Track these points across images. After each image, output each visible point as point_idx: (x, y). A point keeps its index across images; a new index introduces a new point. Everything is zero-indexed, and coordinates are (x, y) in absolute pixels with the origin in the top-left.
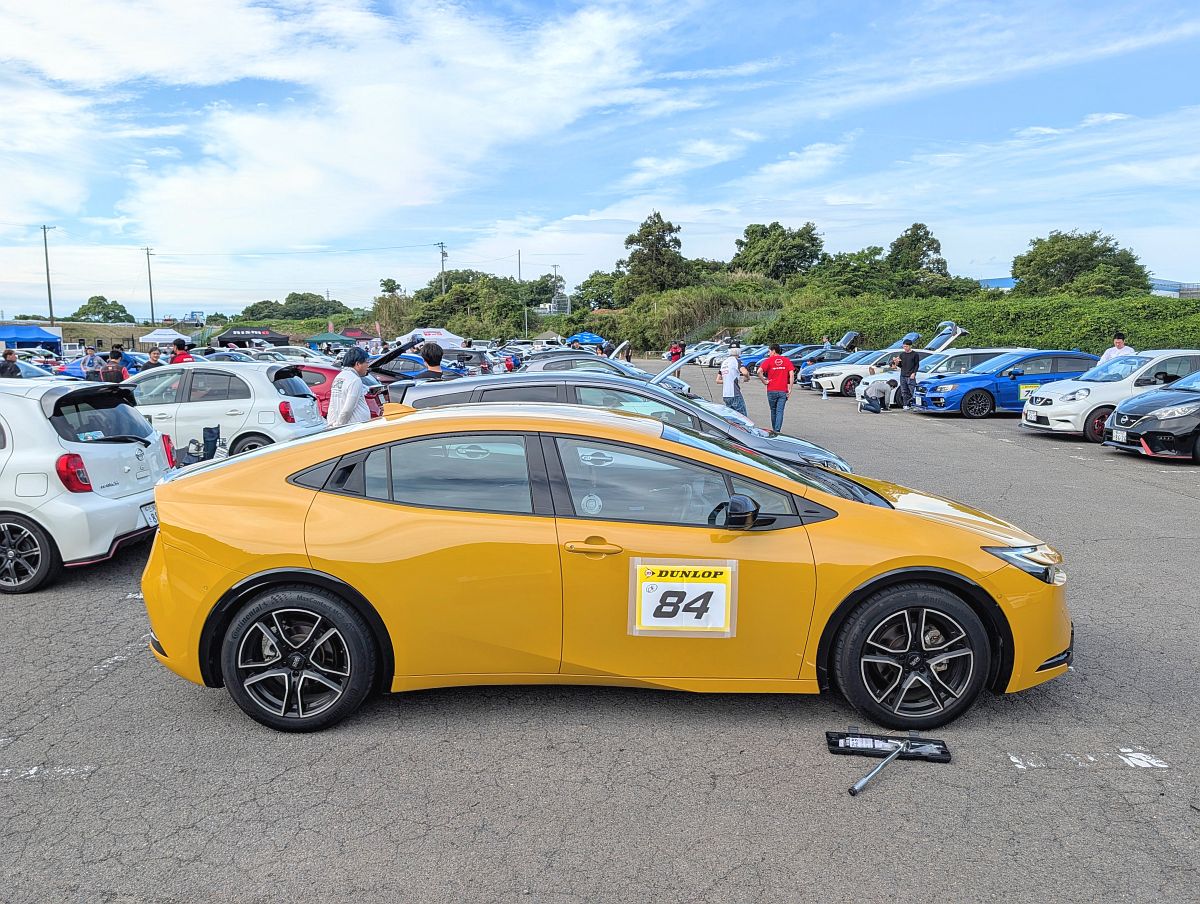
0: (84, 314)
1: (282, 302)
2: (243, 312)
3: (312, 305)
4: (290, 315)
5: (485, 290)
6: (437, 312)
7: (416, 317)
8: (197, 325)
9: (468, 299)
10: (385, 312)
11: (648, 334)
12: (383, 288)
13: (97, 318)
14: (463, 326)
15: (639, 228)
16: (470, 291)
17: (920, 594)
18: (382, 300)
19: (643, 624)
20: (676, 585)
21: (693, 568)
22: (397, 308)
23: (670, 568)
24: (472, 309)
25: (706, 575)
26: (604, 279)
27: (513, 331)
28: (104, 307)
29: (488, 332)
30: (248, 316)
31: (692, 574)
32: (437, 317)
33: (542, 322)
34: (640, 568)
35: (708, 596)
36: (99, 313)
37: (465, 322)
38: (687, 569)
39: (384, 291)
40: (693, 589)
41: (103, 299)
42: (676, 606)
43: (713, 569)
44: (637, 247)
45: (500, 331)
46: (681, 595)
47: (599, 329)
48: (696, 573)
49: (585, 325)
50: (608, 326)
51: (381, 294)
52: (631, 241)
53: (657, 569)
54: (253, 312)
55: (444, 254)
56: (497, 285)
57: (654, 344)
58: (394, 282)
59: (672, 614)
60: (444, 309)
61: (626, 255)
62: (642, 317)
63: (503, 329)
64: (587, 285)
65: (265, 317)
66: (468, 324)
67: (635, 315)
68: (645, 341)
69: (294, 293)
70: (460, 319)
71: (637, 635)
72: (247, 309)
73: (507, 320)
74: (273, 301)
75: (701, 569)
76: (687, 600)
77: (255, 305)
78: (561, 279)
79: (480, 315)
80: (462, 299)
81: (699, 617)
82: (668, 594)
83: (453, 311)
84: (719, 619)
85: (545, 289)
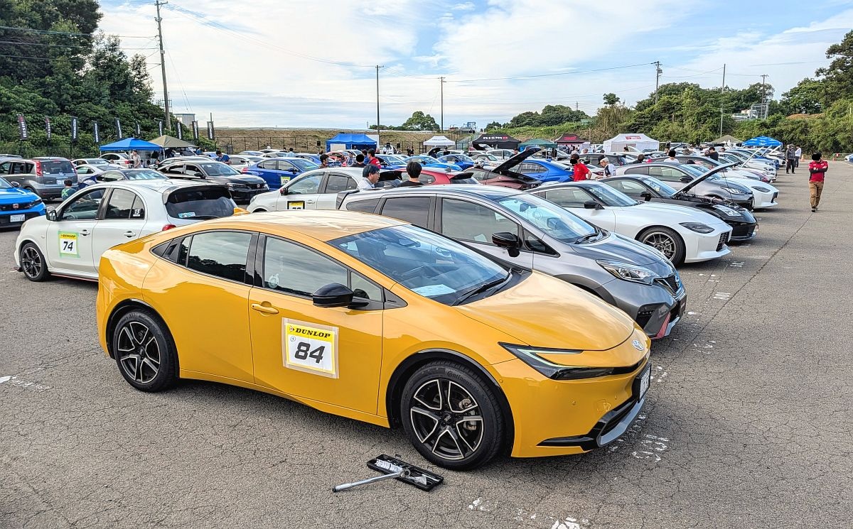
0: (410, 124)
1: (540, 113)
2: (511, 121)
3: (561, 115)
4: (544, 122)
5: (688, 100)
6: (646, 120)
7: (629, 124)
8: (470, 132)
9: (674, 108)
10: (605, 121)
11: (839, 137)
12: (605, 101)
13: (417, 127)
14: (666, 131)
15: (843, 38)
16: (676, 101)
17: (447, 370)
18: (604, 110)
19: (290, 361)
20: (306, 339)
21: (314, 330)
22: (615, 116)
23: (302, 328)
24: (677, 116)
25: (321, 335)
26: (812, 86)
27: (709, 134)
28: (422, 119)
29: (687, 136)
30: (514, 123)
31: (313, 333)
32: (646, 123)
33: (739, 126)
34: (287, 324)
35: (322, 349)
36: (419, 123)
37: (668, 127)
38: (311, 329)
39: (605, 103)
40: (315, 343)
41: (421, 113)
42: (306, 352)
43: (325, 332)
44: (840, 56)
45: (697, 135)
46: (308, 346)
47: (790, 133)
48: (315, 333)
49: (777, 129)
50: (800, 129)
51: (604, 106)
52: (833, 50)
53: (296, 327)
54: (518, 121)
55: (659, 71)
56: (699, 95)
57: (845, 147)
58: (615, 96)
59: (304, 358)
60: (652, 117)
61: (827, 64)
62: (835, 121)
63: (700, 133)
64: (794, 92)
65: (526, 124)
66: (670, 129)
67: (828, 119)
68: (836, 143)
69: (548, 106)
70: (664, 125)
71: (287, 367)
72: (514, 119)
73: (705, 125)
74: (534, 113)
75: (319, 331)
76: (311, 350)
77: (520, 116)
78: (770, 87)
79: (683, 122)
80: (668, 109)
81: (318, 362)
82: (301, 344)
83: (660, 118)
84: (328, 366)
85: (753, 96)
